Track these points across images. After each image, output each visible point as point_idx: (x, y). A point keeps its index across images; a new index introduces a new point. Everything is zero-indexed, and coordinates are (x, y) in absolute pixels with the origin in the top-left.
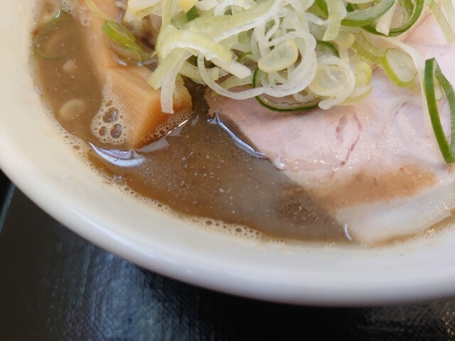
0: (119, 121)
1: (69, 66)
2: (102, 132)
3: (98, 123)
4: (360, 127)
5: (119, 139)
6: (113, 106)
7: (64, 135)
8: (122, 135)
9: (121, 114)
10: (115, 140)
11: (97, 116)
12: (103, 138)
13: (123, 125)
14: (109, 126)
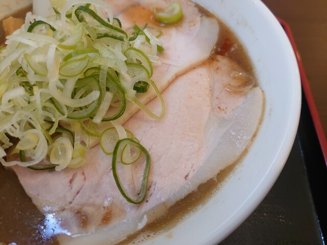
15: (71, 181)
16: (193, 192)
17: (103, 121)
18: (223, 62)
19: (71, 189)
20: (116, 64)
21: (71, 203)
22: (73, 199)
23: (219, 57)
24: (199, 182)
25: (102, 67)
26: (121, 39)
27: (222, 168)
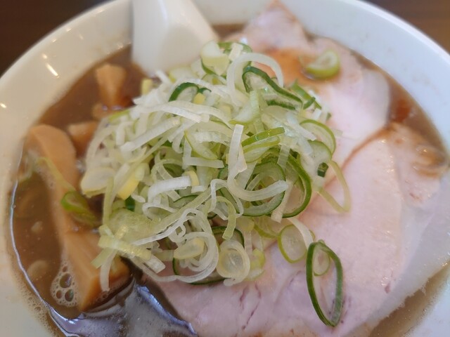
0: (71, 287)
1: (37, 227)
2: (59, 295)
3: (56, 287)
4: (260, 295)
5: (71, 302)
6: (68, 272)
7: (28, 297)
8: (74, 299)
9: (73, 282)
10: (69, 303)
11: (55, 280)
12: (59, 300)
13: (75, 291)
14: (65, 291)
15: (241, 299)
16: (400, 308)
17: (283, 217)
18: (403, 132)
19: (243, 308)
20: (297, 144)
21: (244, 327)
22: (247, 323)
23: (396, 126)
24: (404, 295)
25: (282, 148)
26: (292, 108)
27: (430, 275)
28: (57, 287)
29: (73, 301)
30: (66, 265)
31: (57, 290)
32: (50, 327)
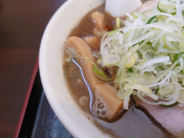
0: (104, 109)
6: (101, 101)
9: (105, 106)
10: (103, 116)
12: (99, 115)
14: (101, 110)
28: (96, 109)
29: (106, 115)
30: (99, 98)
31: (96, 110)
32: (97, 127)
